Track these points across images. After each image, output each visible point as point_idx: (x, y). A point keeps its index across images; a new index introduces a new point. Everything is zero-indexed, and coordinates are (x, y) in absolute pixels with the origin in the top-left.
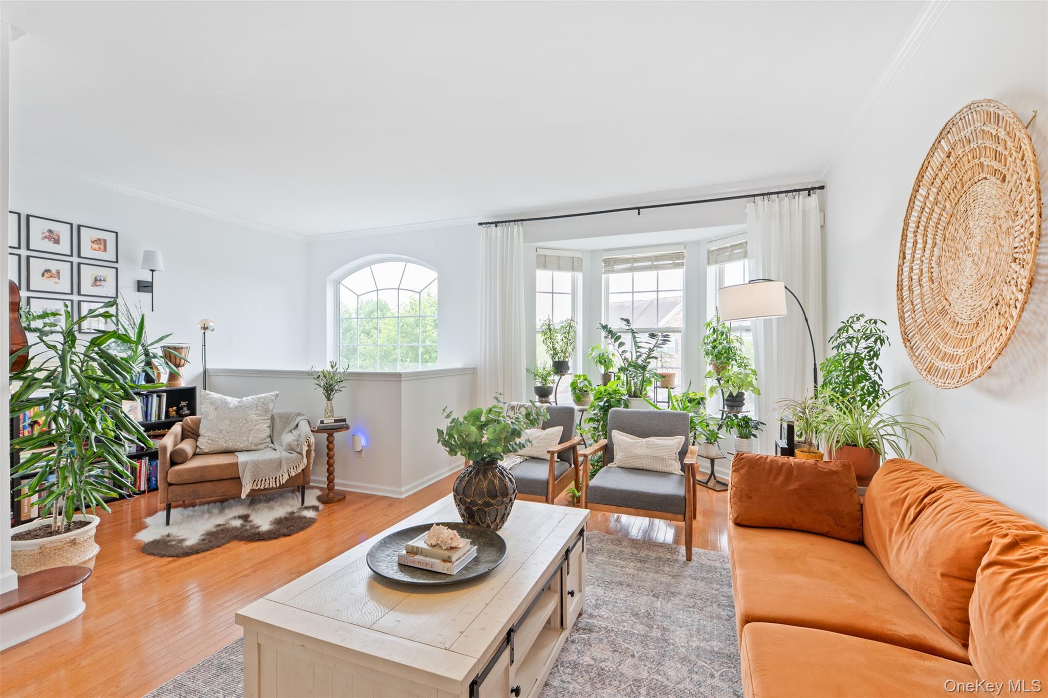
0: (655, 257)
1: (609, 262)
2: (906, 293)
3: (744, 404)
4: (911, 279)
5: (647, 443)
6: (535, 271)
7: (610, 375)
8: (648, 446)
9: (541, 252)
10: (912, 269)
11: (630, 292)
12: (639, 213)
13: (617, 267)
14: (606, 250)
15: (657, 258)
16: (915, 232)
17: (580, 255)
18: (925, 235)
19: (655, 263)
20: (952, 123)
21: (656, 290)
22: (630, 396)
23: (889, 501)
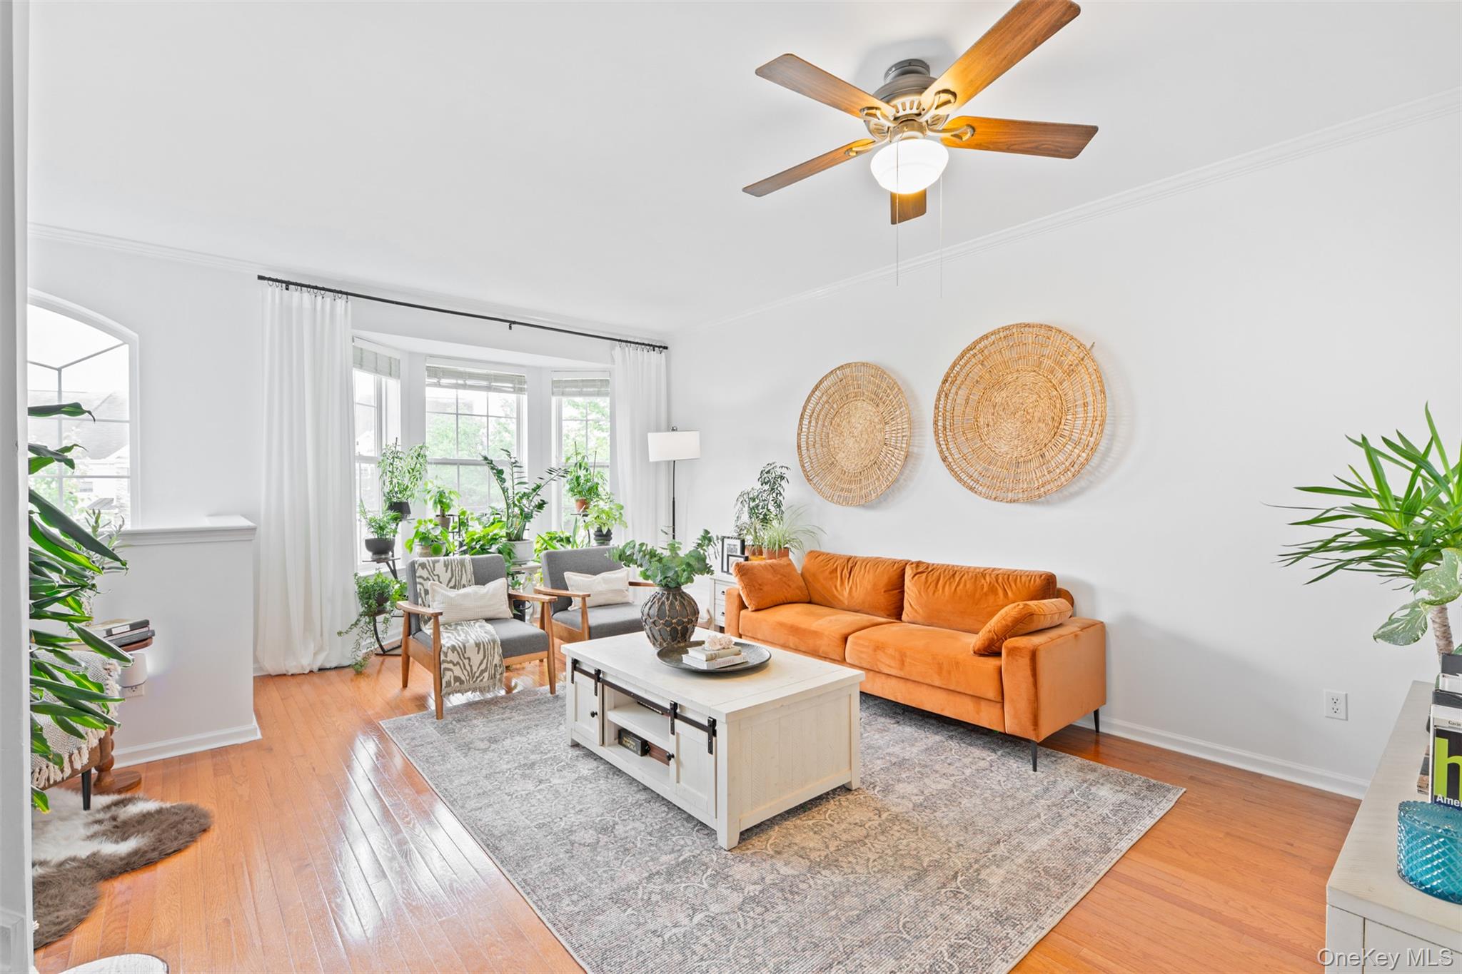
0: (495, 376)
1: (433, 372)
2: (804, 452)
3: (611, 539)
4: (807, 443)
5: (603, 579)
6: (352, 369)
7: (449, 518)
8: (605, 581)
9: (359, 343)
10: (808, 438)
11: (454, 414)
12: (510, 327)
13: (444, 381)
14: (432, 356)
15: (498, 378)
16: (811, 416)
17: (397, 356)
18: (817, 419)
19: (490, 382)
20: (849, 365)
21: (486, 414)
22: (510, 540)
23: (827, 572)
